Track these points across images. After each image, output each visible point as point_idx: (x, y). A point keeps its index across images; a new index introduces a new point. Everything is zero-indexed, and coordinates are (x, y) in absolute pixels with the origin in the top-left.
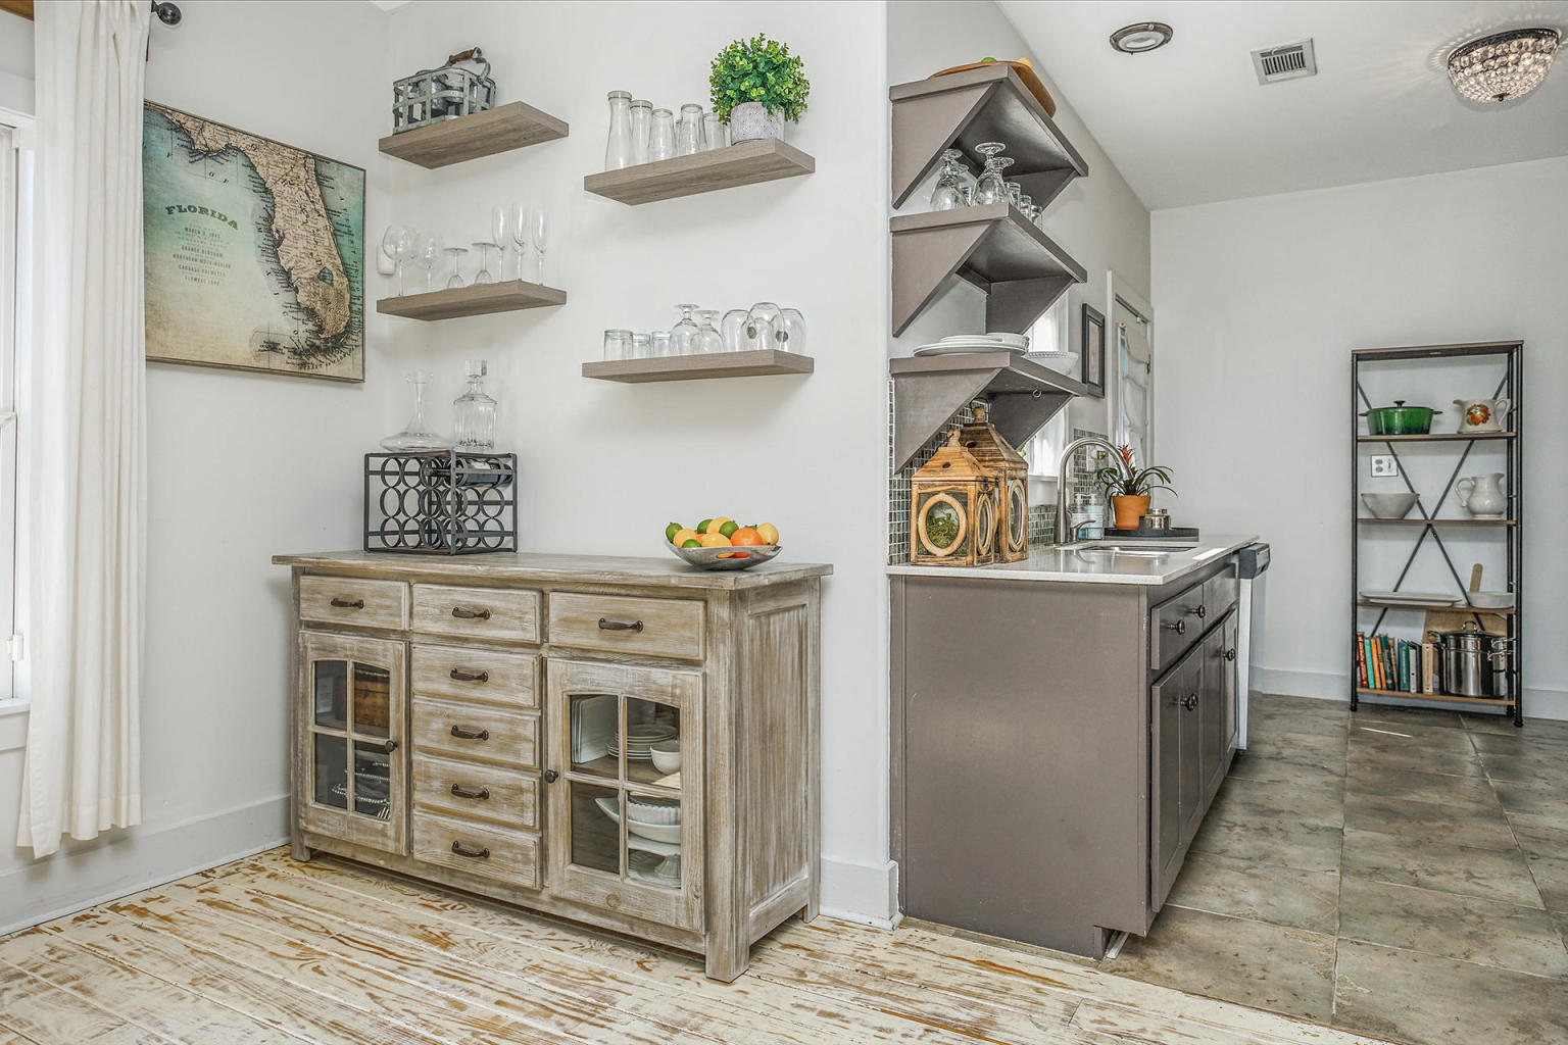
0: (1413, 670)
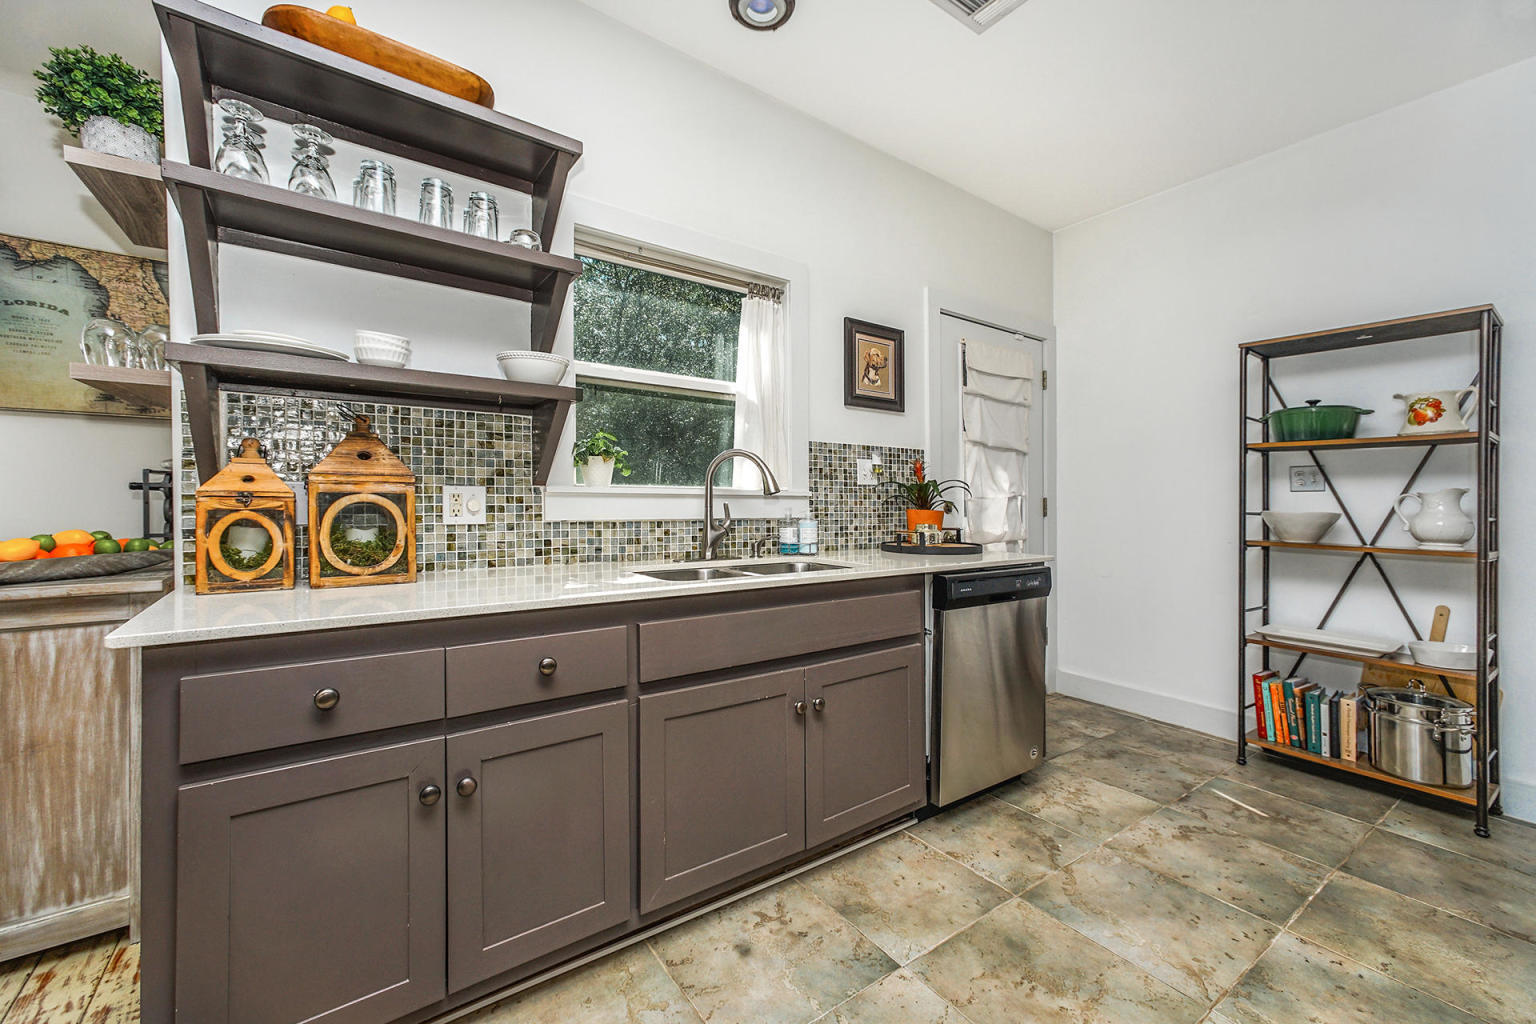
0: (1326, 731)
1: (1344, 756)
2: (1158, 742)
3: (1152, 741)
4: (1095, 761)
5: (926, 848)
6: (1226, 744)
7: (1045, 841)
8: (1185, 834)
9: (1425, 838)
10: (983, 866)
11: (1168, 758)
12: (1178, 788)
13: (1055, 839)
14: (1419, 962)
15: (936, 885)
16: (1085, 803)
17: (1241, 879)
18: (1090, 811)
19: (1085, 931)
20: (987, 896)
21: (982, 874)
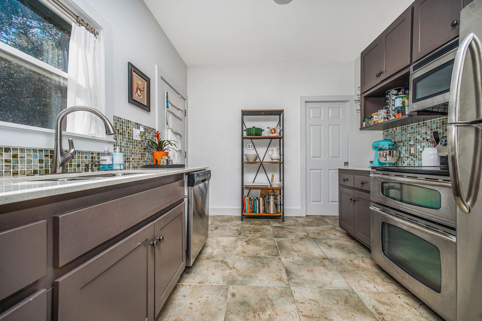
0: (257, 207)
1: (260, 212)
2: (223, 221)
3: (222, 221)
4: (214, 231)
5: (190, 285)
6: (236, 217)
7: (222, 261)
8: (248, 242)
9: (278, 225)
10: (213, 281)
11: (228, 224)
12: (236, 232)
13: (224, 260)
14: (300, 251)
15: (204, 299)
16: (222, 245)
17: (265, 249)
18: (225, 246)
19: (253, 285)
20: (222, 291)
21: (215, 284)
